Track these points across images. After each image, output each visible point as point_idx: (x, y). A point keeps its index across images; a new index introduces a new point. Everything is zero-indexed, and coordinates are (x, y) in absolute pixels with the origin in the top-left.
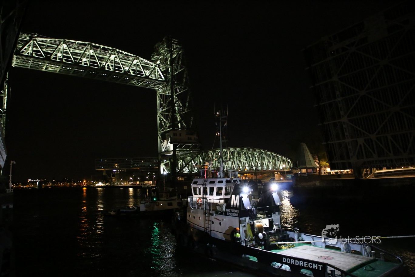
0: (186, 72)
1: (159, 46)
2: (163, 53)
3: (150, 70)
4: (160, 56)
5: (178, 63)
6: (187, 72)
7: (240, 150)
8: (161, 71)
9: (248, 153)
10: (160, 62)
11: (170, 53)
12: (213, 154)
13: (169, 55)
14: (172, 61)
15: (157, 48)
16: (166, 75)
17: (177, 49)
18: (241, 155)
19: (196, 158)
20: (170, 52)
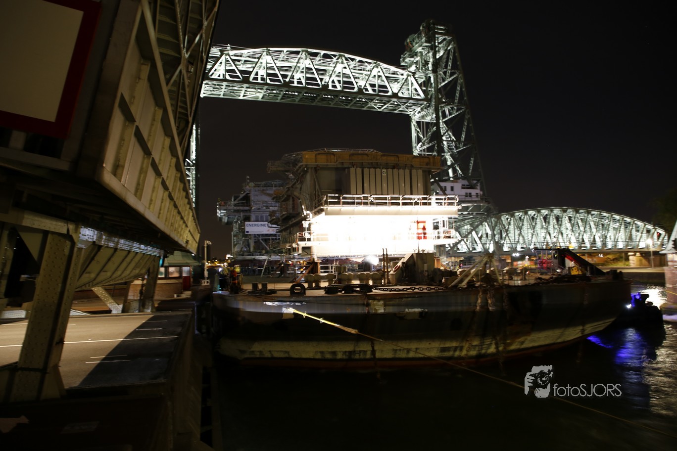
0: (460, 81)
1: (414, 41)
2: (420, 52)
3: (399, 82)
4: (415, 57)
5: (446, 67)
6: (462, 81)
7: (560, 212)
8: (417, 82)
9: (575, 218)
10: (416, 67)
11: (433, 51)
12: (511, 220)
13: (431, 54)
14: (437, 64)
15: (411, 45)
16: (427, 89)
17: (445, 42)
18: (562, 221)
19: (480, 227)
20: (432, 49)
